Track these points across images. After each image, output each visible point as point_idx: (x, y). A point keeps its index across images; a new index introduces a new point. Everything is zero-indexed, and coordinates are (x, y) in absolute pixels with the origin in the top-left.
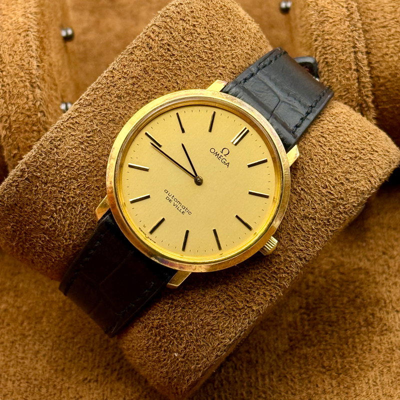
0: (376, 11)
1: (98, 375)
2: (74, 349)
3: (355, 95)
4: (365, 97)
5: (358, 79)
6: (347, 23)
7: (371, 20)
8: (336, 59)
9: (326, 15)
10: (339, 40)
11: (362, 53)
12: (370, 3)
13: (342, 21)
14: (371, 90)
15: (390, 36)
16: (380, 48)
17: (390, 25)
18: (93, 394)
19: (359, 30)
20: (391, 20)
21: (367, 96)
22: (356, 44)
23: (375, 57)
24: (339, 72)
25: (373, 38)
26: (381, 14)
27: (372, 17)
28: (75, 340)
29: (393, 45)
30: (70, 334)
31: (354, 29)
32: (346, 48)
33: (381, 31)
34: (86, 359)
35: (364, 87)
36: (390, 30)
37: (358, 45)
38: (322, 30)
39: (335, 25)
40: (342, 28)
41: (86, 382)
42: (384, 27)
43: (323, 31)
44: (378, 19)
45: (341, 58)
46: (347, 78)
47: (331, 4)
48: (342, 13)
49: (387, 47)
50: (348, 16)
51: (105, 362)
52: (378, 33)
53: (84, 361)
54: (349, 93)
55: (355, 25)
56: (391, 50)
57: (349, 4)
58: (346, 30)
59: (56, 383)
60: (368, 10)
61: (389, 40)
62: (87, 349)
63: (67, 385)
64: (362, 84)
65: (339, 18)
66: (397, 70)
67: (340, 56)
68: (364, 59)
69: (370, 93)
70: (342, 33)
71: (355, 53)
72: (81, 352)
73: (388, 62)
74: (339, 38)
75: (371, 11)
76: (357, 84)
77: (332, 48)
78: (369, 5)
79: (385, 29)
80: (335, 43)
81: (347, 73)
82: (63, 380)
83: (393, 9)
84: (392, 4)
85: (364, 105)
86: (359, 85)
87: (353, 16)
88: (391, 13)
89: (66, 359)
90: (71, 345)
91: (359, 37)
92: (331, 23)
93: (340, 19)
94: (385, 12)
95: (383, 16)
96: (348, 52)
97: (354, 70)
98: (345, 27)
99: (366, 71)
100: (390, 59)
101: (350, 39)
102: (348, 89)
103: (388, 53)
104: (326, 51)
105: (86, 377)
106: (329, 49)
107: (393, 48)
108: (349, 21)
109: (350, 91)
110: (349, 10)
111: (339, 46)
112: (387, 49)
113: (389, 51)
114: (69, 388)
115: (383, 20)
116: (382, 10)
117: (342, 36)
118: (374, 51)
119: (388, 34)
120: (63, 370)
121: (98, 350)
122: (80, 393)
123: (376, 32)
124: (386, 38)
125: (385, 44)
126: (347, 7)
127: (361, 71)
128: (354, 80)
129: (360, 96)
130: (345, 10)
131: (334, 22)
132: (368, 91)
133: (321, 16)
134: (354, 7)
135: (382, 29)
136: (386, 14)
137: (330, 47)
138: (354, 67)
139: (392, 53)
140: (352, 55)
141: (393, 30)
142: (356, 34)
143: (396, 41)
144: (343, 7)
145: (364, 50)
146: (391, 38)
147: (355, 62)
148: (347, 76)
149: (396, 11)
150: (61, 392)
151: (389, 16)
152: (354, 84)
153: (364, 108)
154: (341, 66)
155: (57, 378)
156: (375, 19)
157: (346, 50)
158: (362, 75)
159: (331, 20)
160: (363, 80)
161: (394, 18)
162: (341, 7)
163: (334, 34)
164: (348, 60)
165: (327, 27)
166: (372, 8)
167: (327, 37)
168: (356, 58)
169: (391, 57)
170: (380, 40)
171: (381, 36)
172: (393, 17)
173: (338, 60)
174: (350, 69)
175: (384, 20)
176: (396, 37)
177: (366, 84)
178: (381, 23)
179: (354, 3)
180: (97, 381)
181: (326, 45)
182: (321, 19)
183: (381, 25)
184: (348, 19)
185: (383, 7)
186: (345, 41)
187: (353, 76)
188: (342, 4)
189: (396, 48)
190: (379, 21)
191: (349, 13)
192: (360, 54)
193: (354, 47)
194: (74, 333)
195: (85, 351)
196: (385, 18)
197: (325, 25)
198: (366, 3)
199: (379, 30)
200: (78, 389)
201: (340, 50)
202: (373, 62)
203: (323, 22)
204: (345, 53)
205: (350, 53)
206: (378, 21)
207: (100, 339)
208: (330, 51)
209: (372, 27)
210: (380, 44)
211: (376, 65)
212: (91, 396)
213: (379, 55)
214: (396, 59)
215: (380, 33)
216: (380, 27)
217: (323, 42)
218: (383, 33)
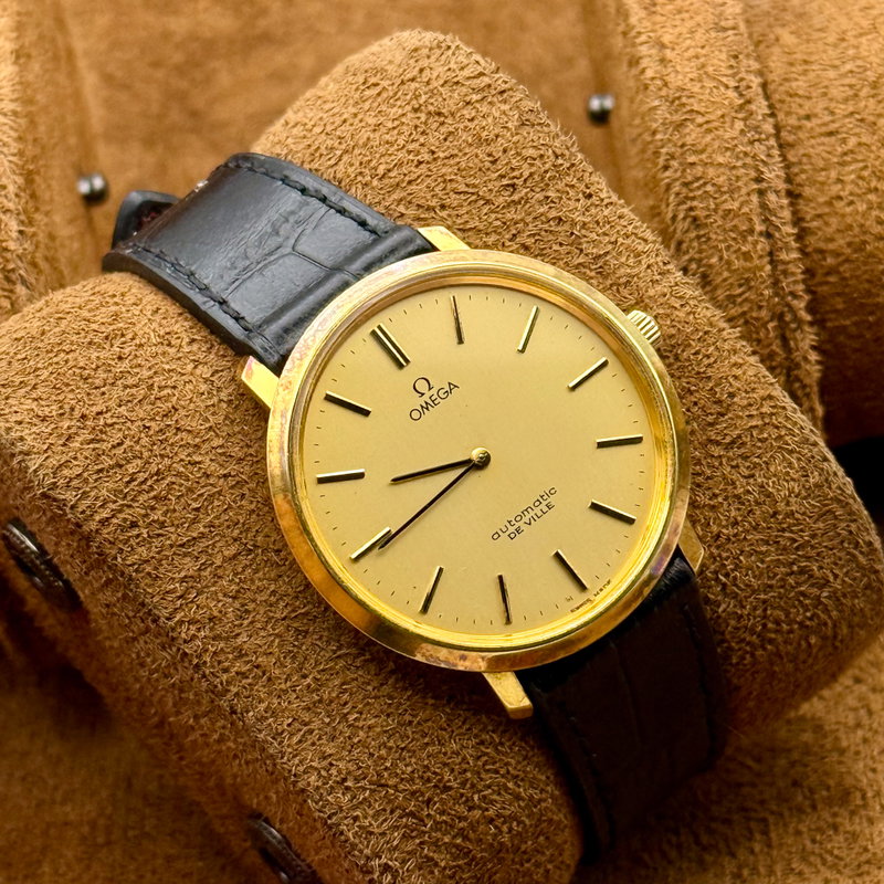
0: (809, 98)
3: (766, 292)
4: (790, 298)
5: (771, 254)
6: (739, 125)
7: (799, 119)
8: (715, 210)
9: (689, 108)
10: (720, 165)
11: (777, 192)
12: (796, 80)
13: (727, 119)
14: (804, 281)
15: (845, 154)
16: (823, 184)
17: (844, 129)
19: (767, 139)
20: (846, 116)
21: (794, 295)
22: (762, 173)
23: (812, 205)
24: (725, 240)
25: (805, 160)
26: (822, 104)
27: (802, 112)
29: (853, 176)
31: (757, 137)
32: (740, 184)
33: (824, 144)
35: (785, 273)
36: (844, 141)
37: (767, 175)
38: (680, 143)
39: (709, 131)
40: (727, 136)
42: (831, 134)
43: (683, 146)
44: (816, 116)
45: (727, 206)
46: (744, 254)
47: (700, 81)
48: (726, 102)
49: (839, 181)
50: (741, 107)
52: (816, 149)
54: (750, 288)
55: (756, 129)
56: (849, 188)
57: (742, 79)
58: (736, 142)
60: (791, 96)
61: (843, 164)
64: (780, 267)
65: (719, 113)
66: (865, 233)
67: (725, 201)
68: (782, 207)
69: (801, 287)
70: (727, 149)
71: (761, 193)
73: (843, 216)
74: (721, 159)
75: (797, 100)
76: (768, 267)
77: (705, 184)
78: (794, 84)
79: (833, 139)
80: (711, 172)
81: (745, 240)
83: (851, 93)
84: (847, 81)
85: (788, 318)
86: (774, 269)
87: (753, 107)
88: (846, 100)
91: (769, 156)
92: (700, 125)
93: (723, 116)
94: (831, 100)
95: (826, 109)
96: (744, 191)
97: (761, 234)
98: (735, 133)
99: (789, 235)
100: (848, 210)
101: (748, 160)
102: (747, 280)
103: (842, 193)
104: (691, 191)
106: (699, 188)
107: (853, 182)
108: (745, 119)
109: (753, 283)
110: (741, 95)
111: (721, 179)
112: (839, 186)
113: (843, 190)
115: (828, 118)
116: (825, 94)
117: (728, 154)
118: (808, 191)
119: (839, 149)
123: (813, 147)
124: (835, 160)
125: (833, 174)
126: (737, 88)
127: (777, 235)
128: (761, 257)
129: (777, 294)
130: (731, 94)
131: (707, 122)
132: (795, 282)
133: (676, 111)
134: (754, 85)
135: (826, 140)
136: (833, 105)
137: (701, 182)
138: (759, 227)
139: (851, 194)
140: (755, 198)
141: (852, 142)
142: (760, 149)
143: (861, 165)
144: (727, 87)
145: (782, 186)
146: (848, 158)
147: (761, 214)
148: (744, 249)
149: (856, 95)
151: (841, 109)
152: (761, 269)
153: (787, 324)
154: (729, 225)
156: (808, 117)
157: (739, 187)
158: (780, 244)
159: (700, 120)
160: (783, 256)
161: (852, 113)
162: (722, 89)
163: (709, 150)
164: (745, 209)
165: (692, 134)
166: (801, 92)
167: (692, 159)
168: (764, 206)
169: (851, 203)
170: (821, 164)
171: (825, 155)
172: (851, 109)
173: (720, 212)
174: (751, 231)
175: (830, 118)
176: (860, 157)
177: (790, 266)
178: (825, 124)
179: (753, 78)
181: (690, 178)
182: (677, 118)
183: (824, 129)
184: (740, 116)
185: (826, 87)
186: (734, 167)
187: (759, 247)
188: (724, 80)
189: (860, 182)
190: (819, 122)
191: (741, 101)
192: (772, 197)
193: (758, 180)
196: (832, 113)
197: (687, 130)
198: (786, 80)
199: (819, 140)
201: (725, 189)
202: (808, 217)
203: (680, 125)
204: (736, 196)
205: (749, 194)
206: (815, 121)
208: (700, 192)
209: (802, 135)
210: (823, 173)
211: (815, 224)
213: (821, 200)
214: (862, 207)
215: (822, 148)
216: (822, 135)
217: (684, 171)
218: (829, 149)
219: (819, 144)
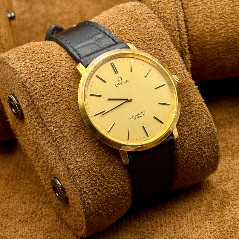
1: (28, 218)
2: (14, 203)
3: (178, 45)
4: (184, 47)
5: (179, 36)
7: (188, 2)
10: (168, 13)
11: (181, 20)
13: (170, 2)
14: (188, 43)
15: (199, 11)
16: (193, 18)
17: (199, 5)
18: (25, 229)
19: (180, 7)
20: (200, 1)
22: (178, 15)
23: (191, 23)
25: (189, 12)
28: (15, 198)
29: (201, 17)
30: (12, 194)
31: (177, 6)
32: (172, 18)
33: (194, 8)
34: (21, 209)
35: (183, 41)
36: (199, 8)
37: (179, 16)
38: (158, 7)
39: (165, 4)
40: (170, 6)
41: (20, 222)
42: (196, 6)
43: (158, 8)
45: (169, 24)
46: (173, 36)
49: (198, 18)
51: (32, 210)
53: (20, 210)
55: (177, 4)
58: (172, 7)
59: (2, 223)
61: (199, 13)
62: (21, 203)
63: (9, 224)
64: (182, 39)
66: (204, 31)
67: (169, 22)
68: (183, 24)
70: (170, 9)
71: (178, 20)
72: (18, 204)
73: (198, 26)
80: (165, 15)
81: (173, 32)
82: (7, 221)
85: (183, 52)
86: (180, 39)
89: (9, 208)
90: (12, 200)
91: (180, 11)
92: (163, 3)
96: (173, 20)
97: (177, 31)
98: (172, 5)
99: (184, 31)
100: (200, 25)
101: (175, 12)
103: (198, 21)
105: (21, 219)
107: (201, 18)
108: (174, 2)
111: (168, 17)
112: (198, 19)
113: (198, 20)
114: (10, 226)
115: (195, 2)
117: (170, 10)
118: (189, 20)
119: (198, 10)
120: (7, 215)
121: (28, 203)
122: (17, 229)
123: (191, 9)
124: (197, 12)
125: (196, 16)
127: (181, 31)
128: (177, 36)
129: (181, 46)
131: (165, 2)
132: (185, 43)
135: (195, 7)
137: (163, 17)
138: (177, 29)
139: (200, 21)
140: (176, 22)
141: (201, 8)
142: (178, 9)
143: (203, 14)
145: (183, 19)
147: (177, 26)
148: (173, 34)
150: (5, 228)
152: (177, 39)
154: (169, 28)
155: (3, 220)
156: (190, 1)
158: (182, 33)
160: (183, 36)
163: (165, 9)
164: (174, 25)
167: (160, 12)
168: (178, 24)
169: (200, 23)
170: (193, 13)
171: (194, 11)
173: (167, 25)
174: (175, 30)
176: (203, 12)
177: (184, 39)
180: (27, 222)
181: (160, 16)
183: (194, 4)
186: (171, 14)
187: (177, 34)
189: (203, 18)
192: (180, 22)
193: (177, 17)
194: (14, 193)
195: (21, 204)
197: (160, 4)
199: (192, 7)
200: (16, 226)
201: (169, 19)
202: (189, 27)
203: (158, 3)
206: (192, 2)
207: (30, 196)
208: (162, 20)
209: (188, 6)
210: (193, 16)
211: (191, 28)
212: (23, 230)
213: (193, 22)
214: (203, 24)
215: (194, 9)
216: (193, 6)
217: (159, 14)
218: (195, 10)
219: (193, 8)
